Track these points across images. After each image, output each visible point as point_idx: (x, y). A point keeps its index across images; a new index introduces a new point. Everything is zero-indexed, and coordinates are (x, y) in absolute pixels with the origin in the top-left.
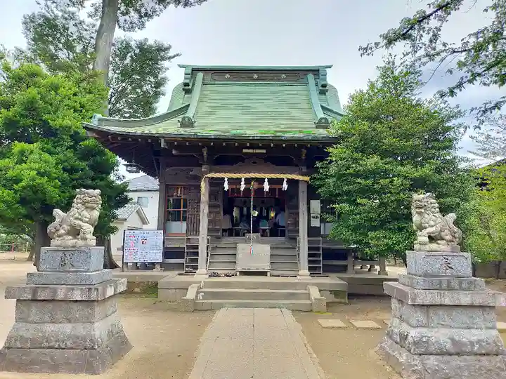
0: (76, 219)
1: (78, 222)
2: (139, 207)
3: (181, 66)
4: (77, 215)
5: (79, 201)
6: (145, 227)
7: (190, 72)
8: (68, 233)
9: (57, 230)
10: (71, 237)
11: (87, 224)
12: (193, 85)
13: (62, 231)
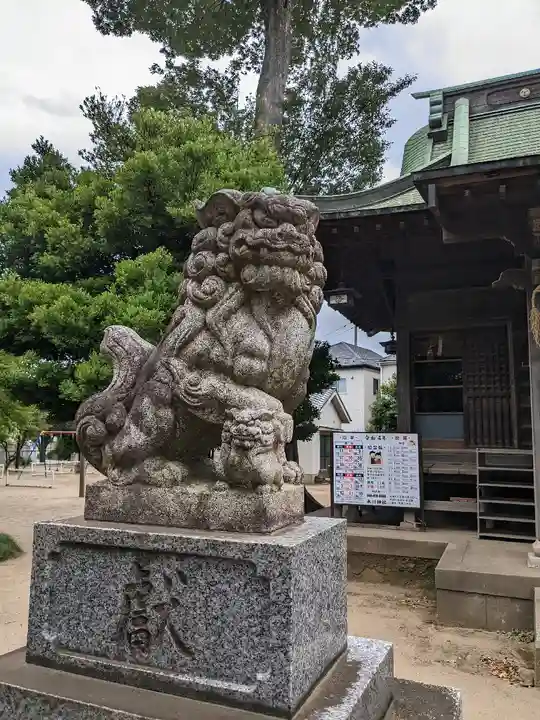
0: (200, 363)
1: (209, 383)
2: (335, 394)
3: (418, 96)
4: (201, 343)
5: (209, 259)
6: (344, 427)
7: (440, 98)
8: (163, 448)
9: (114, 431)
10: (175, 469)
11: (253, 395)
12: (451, 124)
13: (134, 437)
